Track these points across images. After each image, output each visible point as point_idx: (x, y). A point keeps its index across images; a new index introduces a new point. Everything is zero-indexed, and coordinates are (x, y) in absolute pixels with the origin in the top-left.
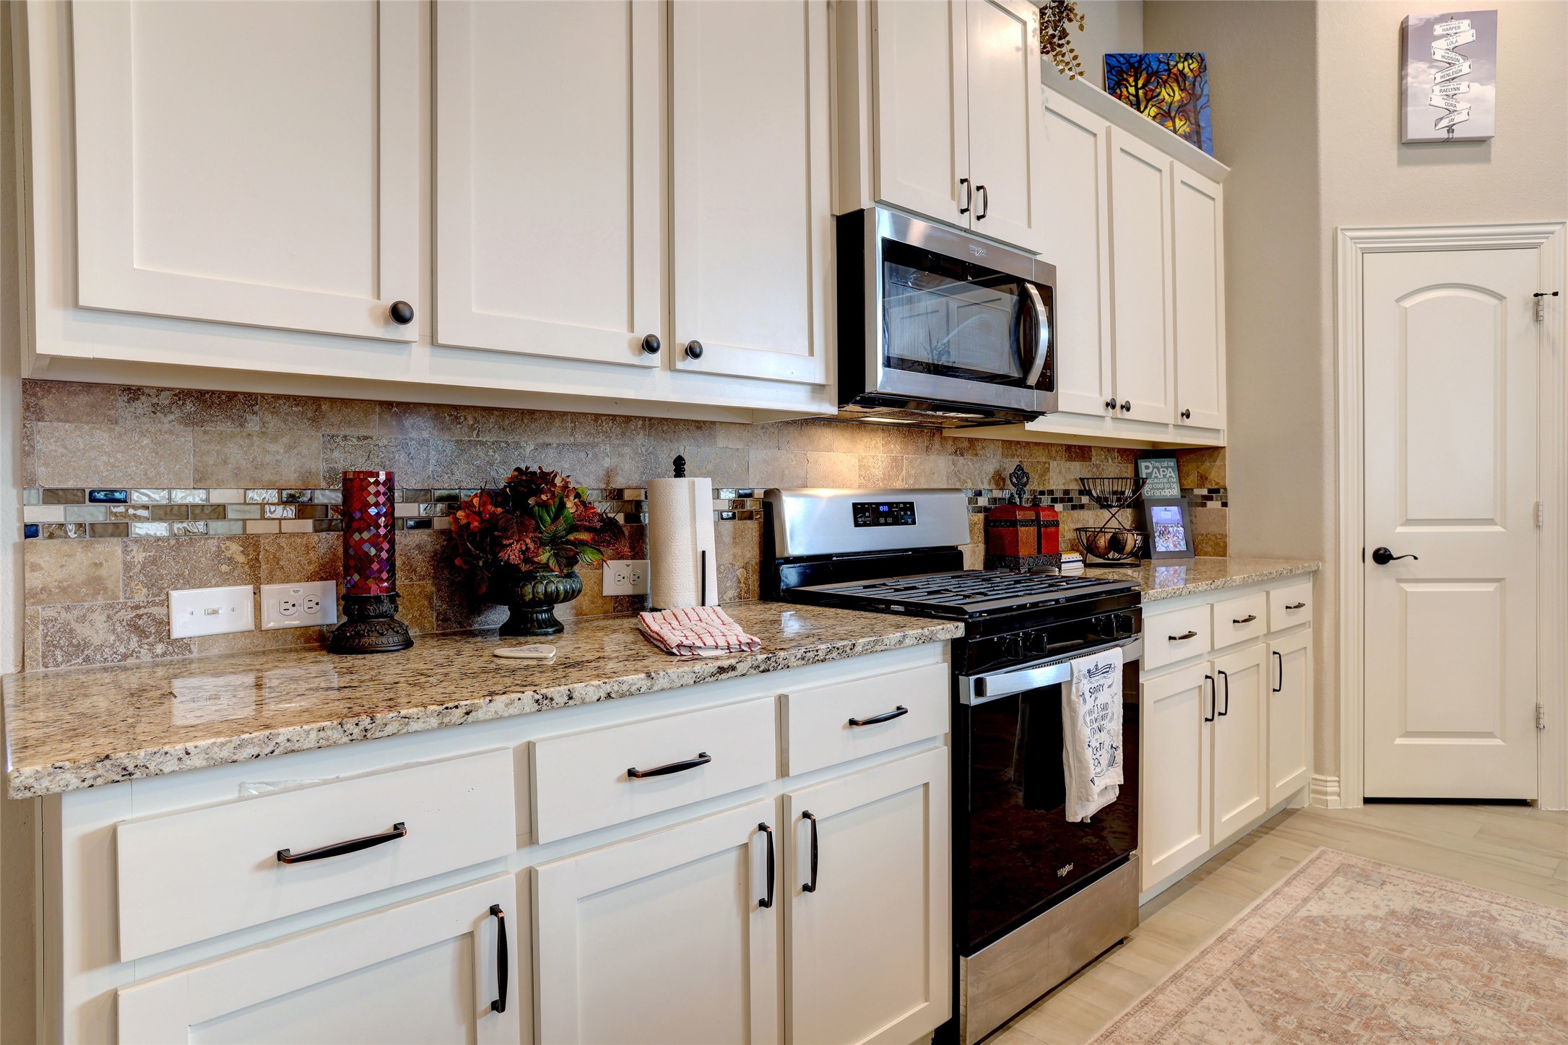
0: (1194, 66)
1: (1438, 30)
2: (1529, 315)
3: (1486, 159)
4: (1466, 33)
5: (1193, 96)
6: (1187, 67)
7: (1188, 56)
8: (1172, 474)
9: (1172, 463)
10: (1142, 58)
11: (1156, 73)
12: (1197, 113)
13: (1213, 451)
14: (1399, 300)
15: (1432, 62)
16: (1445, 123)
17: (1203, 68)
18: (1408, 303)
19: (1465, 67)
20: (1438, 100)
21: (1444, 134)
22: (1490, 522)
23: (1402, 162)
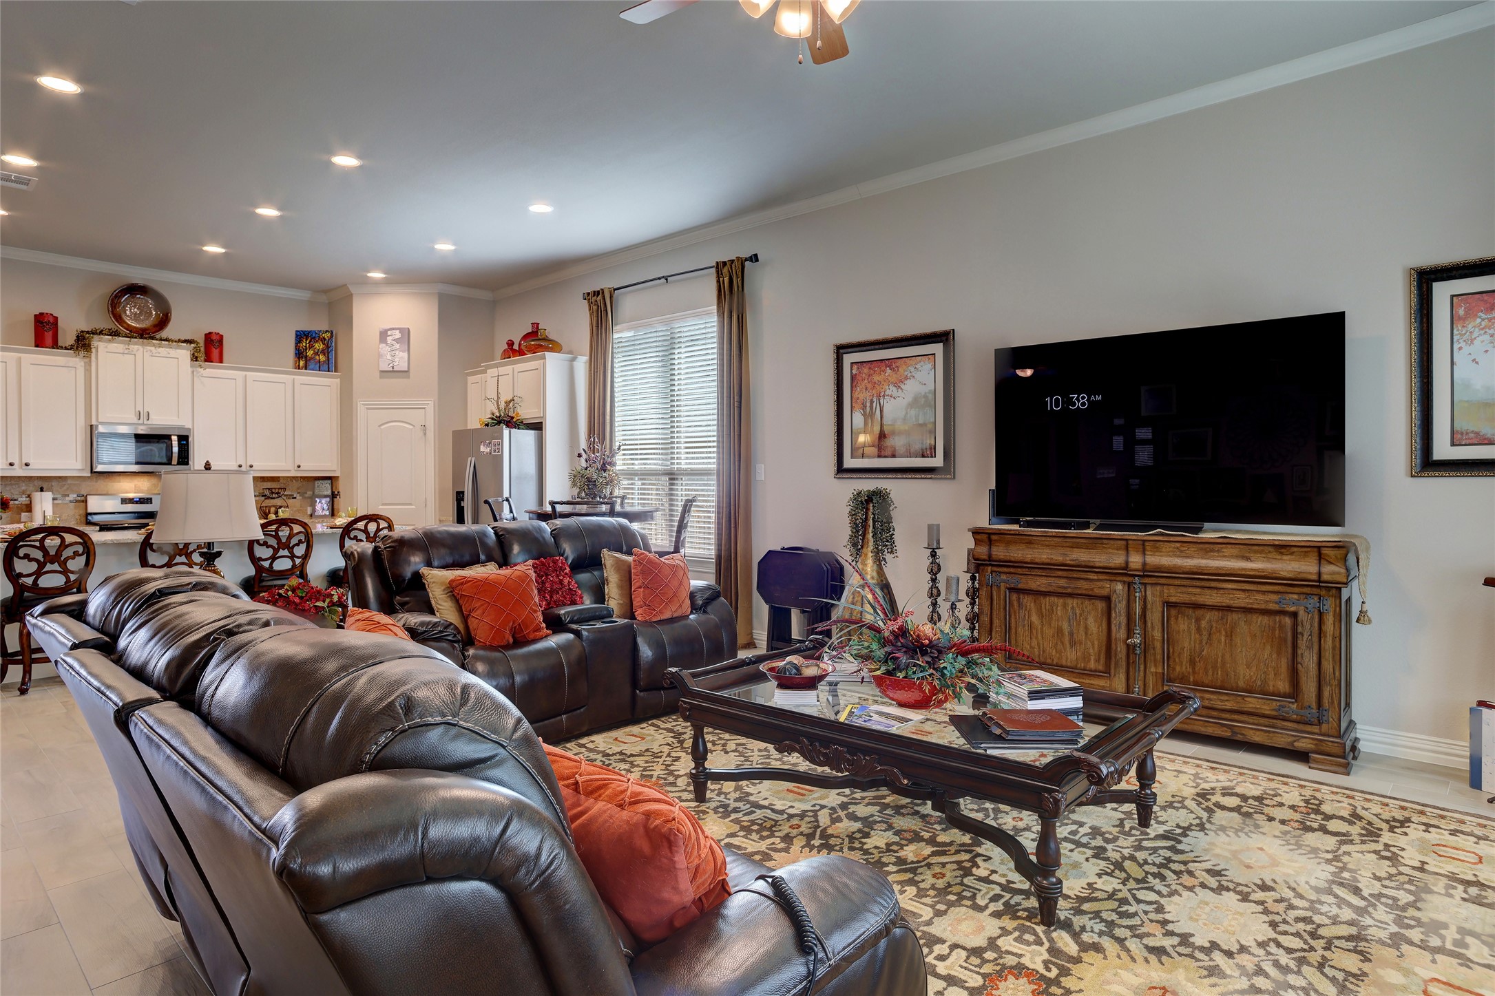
0: (329, 335)
1: (389, 333)
2: (422, 433)
3: (409, 377)
4: (398, 335)
5: (328, 347)
6: (326, 336)
7: (327, 331)
8: (329, 486)
9: (329, 481)
10: (310, 332)
11: (314, 338)
12: (328, 353)
13: (336, 478)
14: (380, 426)
15: (387, 344)
16: (391, 365)
17: (332, 336)
18: (382, 427)
19: (397, 346)
20: (389, 358)
21: (391, 369)
22: (411, 504)
23: (381, 377)
